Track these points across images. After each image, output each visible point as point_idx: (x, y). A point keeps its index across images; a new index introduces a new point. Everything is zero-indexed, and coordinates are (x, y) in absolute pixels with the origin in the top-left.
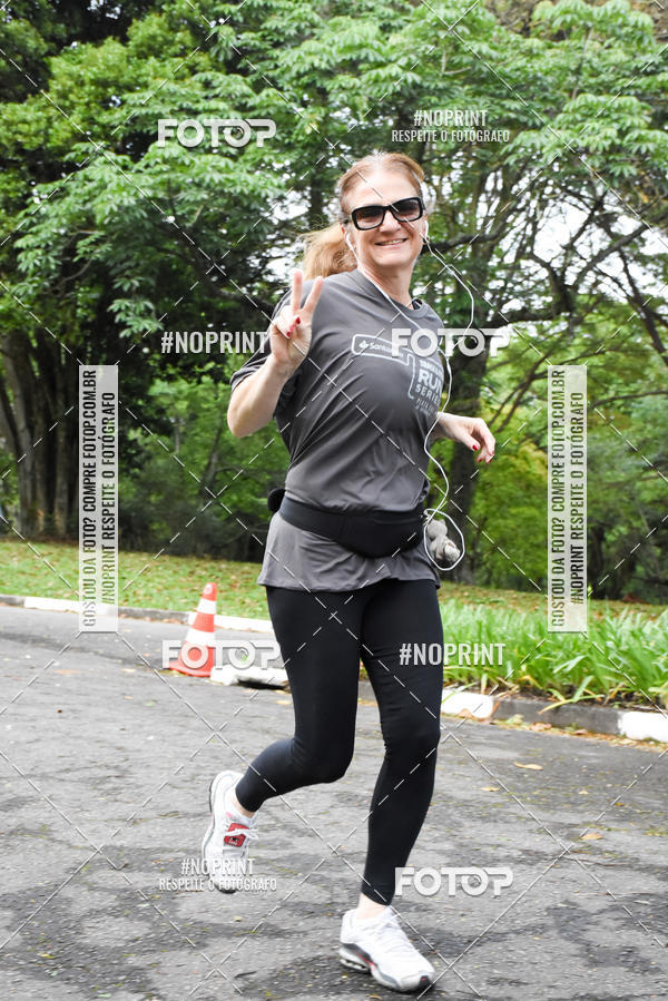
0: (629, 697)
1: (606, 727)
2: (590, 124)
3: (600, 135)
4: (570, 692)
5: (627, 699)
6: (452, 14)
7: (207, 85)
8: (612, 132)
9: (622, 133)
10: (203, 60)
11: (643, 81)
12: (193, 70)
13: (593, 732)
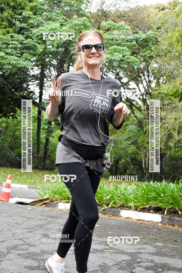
0: (123, 206)
1: (117, 214)
2: (115, 54)
3: (118, 56)
4: (108, 205)
5: (123, 207)
6: (79, 23)
7: (12, 37)
8: (121, 56)
9: (123, 56)
10: (11, 30)
11: (129, 43)
12: (8, 33)
13: (113, 216)
